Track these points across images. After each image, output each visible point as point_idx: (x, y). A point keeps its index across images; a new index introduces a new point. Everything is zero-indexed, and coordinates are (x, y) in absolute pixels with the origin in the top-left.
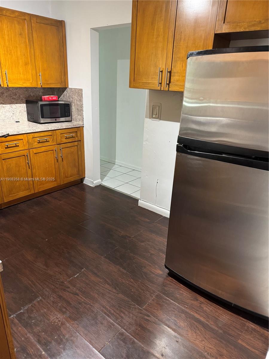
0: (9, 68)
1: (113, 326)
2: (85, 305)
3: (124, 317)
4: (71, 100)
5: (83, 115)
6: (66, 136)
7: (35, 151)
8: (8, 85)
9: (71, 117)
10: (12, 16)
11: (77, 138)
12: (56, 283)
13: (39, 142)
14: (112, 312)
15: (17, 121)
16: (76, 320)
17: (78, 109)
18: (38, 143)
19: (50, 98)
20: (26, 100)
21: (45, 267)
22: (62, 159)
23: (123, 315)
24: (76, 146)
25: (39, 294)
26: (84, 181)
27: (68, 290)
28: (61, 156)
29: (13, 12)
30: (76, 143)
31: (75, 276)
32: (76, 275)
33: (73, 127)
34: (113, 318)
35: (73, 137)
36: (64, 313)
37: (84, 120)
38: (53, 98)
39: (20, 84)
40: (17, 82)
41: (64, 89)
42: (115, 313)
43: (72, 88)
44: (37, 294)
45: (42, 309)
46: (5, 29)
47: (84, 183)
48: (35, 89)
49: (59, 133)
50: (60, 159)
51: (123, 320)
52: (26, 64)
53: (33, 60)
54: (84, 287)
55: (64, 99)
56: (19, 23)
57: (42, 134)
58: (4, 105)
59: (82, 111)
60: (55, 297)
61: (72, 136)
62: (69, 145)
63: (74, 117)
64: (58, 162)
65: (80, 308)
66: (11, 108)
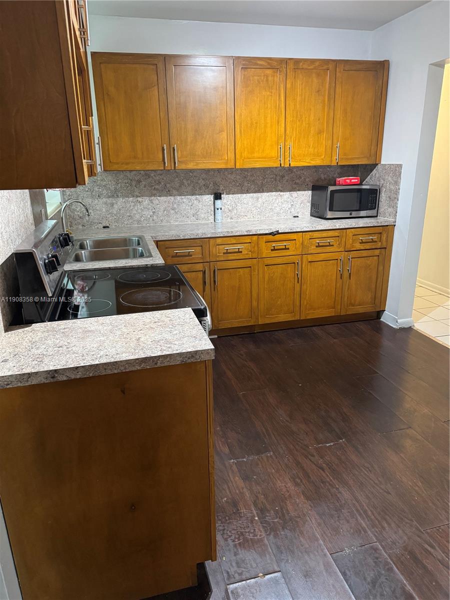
0: (296, 140)
1: (365, 532)
2: (330, 487)
3: (387, 528)
4: (381, 183)
5: (397, 207)
6: (361, 240)
7: (310, 258)
8: (290, 164)
9: (376, 209)
10: (310, 68)
11: (380, 244)
12: (297, 444)
13: (319, 246)
14: (370, 513)
15: (296, 215)
16: (310, 501)
17: (389, 197)
18: (317, 247)
19: (347, 181)
20: (313, 186)
21: (288, 419)
22: (350, 274)
23: (386, 525)
24: (377, 257)
25: (271, 448)
26: (382, 318)
27: (312, 458)
28: (348, 270)
29: (313, 61)
30: (377, 252)
31: (327, 445)
32: (329, 443)
33: (376, 225)
34: (368, 523)
35: (373, 241)
36: (297, 484)
37: (398, 214)
38: (353, 181)
39: (307, 161)
40: (303, 159)
41: (373, 166)
42: (373, 517)
43: (385, 165)
44: (270, 448)
45: (270, 469)
46: (298, 88)
47: (381, 319)
48: (328, 169)
49: (351, 234)
50: (346, 274)
51: (384, 532)
52: (320, 132)
53: (331, 125)
54: (336, 463)
55: (372, 183)
56: (318, 75)
57: (325, 234)
58: (282, 193)
59: (396, 200)
60: (291, 460)
61: (372, 239)
62: (365, 253)
63: (381, 210)
64: (341, 278)
65: (322, 487)
66: (291, 198)
